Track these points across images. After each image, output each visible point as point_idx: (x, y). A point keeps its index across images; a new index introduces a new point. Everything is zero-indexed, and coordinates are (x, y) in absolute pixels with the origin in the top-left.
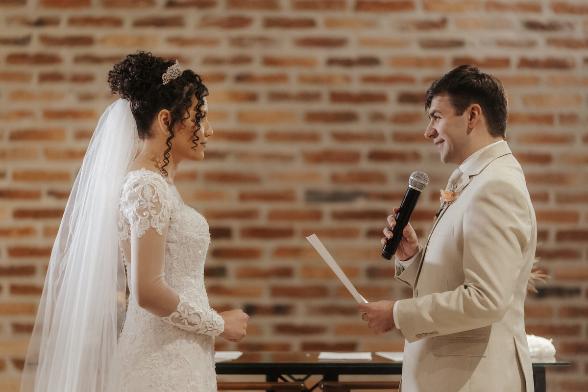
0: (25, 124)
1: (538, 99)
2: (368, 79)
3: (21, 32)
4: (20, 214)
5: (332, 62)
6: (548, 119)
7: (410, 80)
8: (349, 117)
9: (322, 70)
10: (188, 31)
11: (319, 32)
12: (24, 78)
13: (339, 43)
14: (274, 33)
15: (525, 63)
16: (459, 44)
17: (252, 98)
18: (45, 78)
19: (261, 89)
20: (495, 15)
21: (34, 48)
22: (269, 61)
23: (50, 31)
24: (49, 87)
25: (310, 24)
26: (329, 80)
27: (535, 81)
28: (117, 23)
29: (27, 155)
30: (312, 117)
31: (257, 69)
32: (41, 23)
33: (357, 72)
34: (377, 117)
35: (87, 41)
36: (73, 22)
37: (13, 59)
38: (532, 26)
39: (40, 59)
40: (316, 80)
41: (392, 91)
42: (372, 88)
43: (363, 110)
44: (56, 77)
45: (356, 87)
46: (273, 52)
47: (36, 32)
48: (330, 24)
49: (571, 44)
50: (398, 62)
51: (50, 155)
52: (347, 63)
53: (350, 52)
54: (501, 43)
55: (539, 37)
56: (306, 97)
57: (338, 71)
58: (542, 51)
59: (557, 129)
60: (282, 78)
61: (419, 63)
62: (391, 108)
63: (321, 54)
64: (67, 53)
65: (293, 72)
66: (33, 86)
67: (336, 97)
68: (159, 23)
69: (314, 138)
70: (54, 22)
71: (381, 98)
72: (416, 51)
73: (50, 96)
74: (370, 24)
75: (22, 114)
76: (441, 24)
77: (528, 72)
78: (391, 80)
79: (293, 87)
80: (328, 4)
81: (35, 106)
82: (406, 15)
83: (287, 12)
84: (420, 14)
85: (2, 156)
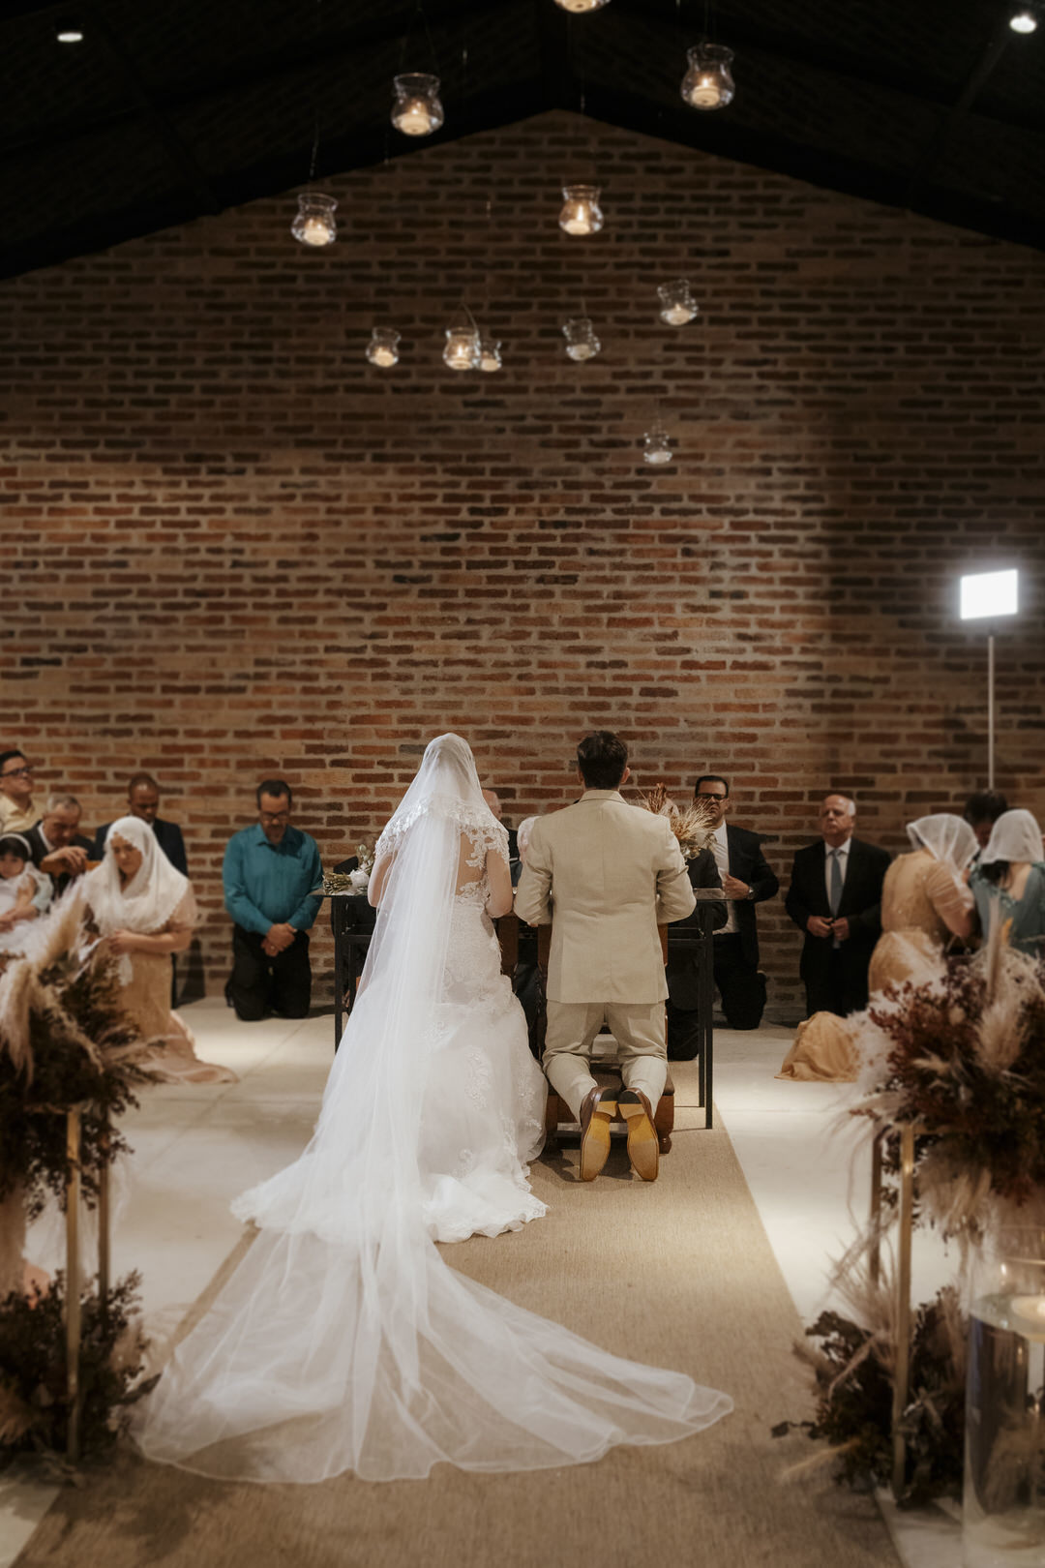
0: (362, 711)
1: (747, 693)
2: (616, 678)
3: (358, 643)
4: (357, 778)
5: (590, 665)
6: (754, 708)
7: (650, 678)
8: (604, 706)
9: (582, 670)
10: (483, 643)
11: (581, 642)
12: (361, 677)
13: (598, 650)
14: (547, 643)
15: (736, 665)
16: (688, 651)
17: (531, 692)
18: (376, 677)
19: (537, 685)
20: (714, 629)
21: (369, 655)
22: (543, 664)
23: (380, 642)
24: (379, 684)
25: (576, 636)
26: (589, 678)
27: (746, 679)
28: (431, 636)
29: (362, 734)
30: (575, 706)
31: (534, 670)
32: (373, 636)
33: (609, 672)
34: (625, 706)
35: (409, 649)
36: (397, 635)
37: (353, 663)
38: (742, 637)
39: (373, 663)
40: (579, 679)
41: (636, 687)
42: (620, 684)
43: (614, 700)
44: (385, 677)
45: (609, 684)
46: (545, 657)
47: (369, 643)
48: (588, 636)
49: (771, 651)
50: (640, 664)
51: (380, 734)
52: (603, 665)
53: (605, 657)
54: (718, 651)
55: (748, 646)
56: (571, 691)
57: (594, 671)
58: (750, 657)
59: (761, 716)
60: (554, 677)
61: (657, 665)
62: (635, 699)
63: (582, 659)
64: (393, 659)
65: (561, 672)
66: (368, 683)
67: (593, 691)
68: (461, 636)
69: (577, 722)
70: (384, 636)
71: (629, 692)
72: (655, 657)
73: (380, 691)
74: (619, 637)
75: (360, 704)
76: (675, 635)
77: (738, 672)
78: (634, 678)
79: (562, 684)
80: (588, 622)
81: (369, 698)
82: (647, 630)
83: (557, 628)
84: (657, 629)
85: (345, 735)
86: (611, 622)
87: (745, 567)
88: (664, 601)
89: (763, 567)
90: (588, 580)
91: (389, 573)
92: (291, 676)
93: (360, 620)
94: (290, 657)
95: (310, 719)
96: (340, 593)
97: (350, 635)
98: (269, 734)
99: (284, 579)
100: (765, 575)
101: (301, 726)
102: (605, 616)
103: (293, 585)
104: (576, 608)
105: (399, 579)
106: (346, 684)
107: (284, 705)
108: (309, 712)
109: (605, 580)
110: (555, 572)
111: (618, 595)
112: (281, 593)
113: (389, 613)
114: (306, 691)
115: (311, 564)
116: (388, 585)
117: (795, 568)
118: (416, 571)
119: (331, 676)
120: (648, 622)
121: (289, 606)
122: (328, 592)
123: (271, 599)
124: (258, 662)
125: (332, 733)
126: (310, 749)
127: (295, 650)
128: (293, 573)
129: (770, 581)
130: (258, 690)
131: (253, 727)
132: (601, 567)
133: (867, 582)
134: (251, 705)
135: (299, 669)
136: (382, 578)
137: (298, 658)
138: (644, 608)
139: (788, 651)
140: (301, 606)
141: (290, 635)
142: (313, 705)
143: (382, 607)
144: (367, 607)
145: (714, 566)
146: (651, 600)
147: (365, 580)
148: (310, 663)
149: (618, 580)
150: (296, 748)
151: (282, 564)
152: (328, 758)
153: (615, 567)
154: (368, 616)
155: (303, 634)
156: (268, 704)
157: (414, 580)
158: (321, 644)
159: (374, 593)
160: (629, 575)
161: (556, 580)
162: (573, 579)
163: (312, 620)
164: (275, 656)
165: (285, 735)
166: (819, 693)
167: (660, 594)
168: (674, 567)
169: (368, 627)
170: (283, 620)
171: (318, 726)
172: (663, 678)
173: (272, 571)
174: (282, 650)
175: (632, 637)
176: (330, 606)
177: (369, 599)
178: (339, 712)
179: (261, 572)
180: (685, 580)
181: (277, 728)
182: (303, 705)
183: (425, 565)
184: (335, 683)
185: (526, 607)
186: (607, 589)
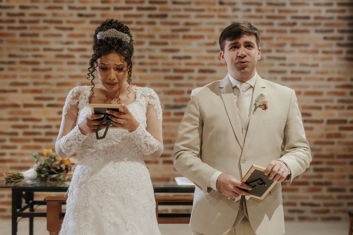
0: (62, 80)
2: (187, 64)
3: (59, 46)
5: (174, 58)
7: (202, 64)
8: (180, 78)
9: (170, 60)
11: (170, 47)
12: (61, 63)
13: (177, 51)
14: (153, 47)
17: (145, 71)
18: (70, 63)
19: (148, 68)
21: (65, 52)
22: (151, 57)
25: (166, 44)
26: (173, 64)
30: (167, 78)
31: (147, 60)
32: (68, 43)
33: (183, 62)
34: (191, 78)
37: (57, 56)
39: (68, 56)
40: (168, 64)
41: (196, 69)
42: (189, 67)
43: (185, 75)
44: (73, 63)
45: (183, 67)
46: (153, 54)
47: (66, 47)
48: (173, 44)
50: (198, 58)
52: (180, 58)
53: (181, 54)
56: (164, 70)
57: (176, 61)
60: (156, 64)
61: (206, 58)
62: (196, 74)
63: (170, 55)
64: (77, 54)
65: (160, 61)
66: (65, 66)
67: (176, 71)
69: (167, 85)
70: (73, 43)
71: (192, 71)
72: (205, 54)
73: (71, 70)
74: (188, 44)
75: (61, 77)
78: (196, 64)
79: (160, 67)
80: (173, 37)
81: (65, 74)
82: (201, 41)
83: (158, 39)
84: (206, 40)
85: (54, 91)
86: (185, 37)
87: (249, 10)
88: (210, 27)
89: (258, 11)
90: (174, 17)
91: (75, 12)
92: (27, 63)
93: (60, 35)
94: (25, 53)
95: (36, 84)
96: (51, 22)
97: (57, 42)
98: (15, 91)
99: (22, 15)
100: (259, 14)
101: (31, 87)
102: (181, 34)
103: (27, 18)
104: (167, 30)
105: (80, 15)
106: (54, 67)
107: (23, 77)
108: (36, 80)
109: (181, 17)
110: (157, 12)
111: (187, 24)
112: (21, 22)
113: (75, 32)
114: (34, 70)
115: (36, 7)
116: (76, 18)
117: (273, 11)
118: (88, 11)
119: (47, 63)
120: (201, 37)
121: (25, 28)
122: (45, 21)
123: (17, 25)
124: (11, 56)
125: (47, 91)
126: (37, 99)
127: (28, 50)
128: (27, 12)
129: (261, 17)
130: (11, 69)
131: (7, 88)
132: (179, 10)
133: (308, 18)
134: (6, 77)
135: (31, 59)
136: (71, 15)
137: (30, 53)
138: (200, 30)
139: (269, 51)
140: (32, 28)
141: (26, 42)
142: (37, 77)
143: (71, 29)
144: (64, 29)
145: (235, 10)
146: (204, 26)
147: (63, 15)
148: (36, 56)
149: (187, 17)
150: (29, 98)
151: (22, 7)
152: (45, 103)
153: (186, 10)
154: (65, 33)
155: (33, 42)
156: (15, 77)
157: (88, 16)
158: (41, 47)
159: (68, 22)
160: (193, 14)
161: (157, 16)
162: (165, 16)
163: (36, 35)
164: (18, 53)
165: (24, 92)
167: (209, 24)
168: (215, 10)
169: (65, 38)
170: (23, 35)
171: (40, 87)
172: (209, 64)
173: (17, 10)
174: (22, 50)
175: (194, 44)
176: (46, 28)
177: (65, 25)
178: (50, 81)
179: (11, 11)
180: (221, 17)
181: (19, 88)
182: (33, 77)
183: (93, 8)
184: (48, 66)
185: (142, 30)
186: (182, 21)
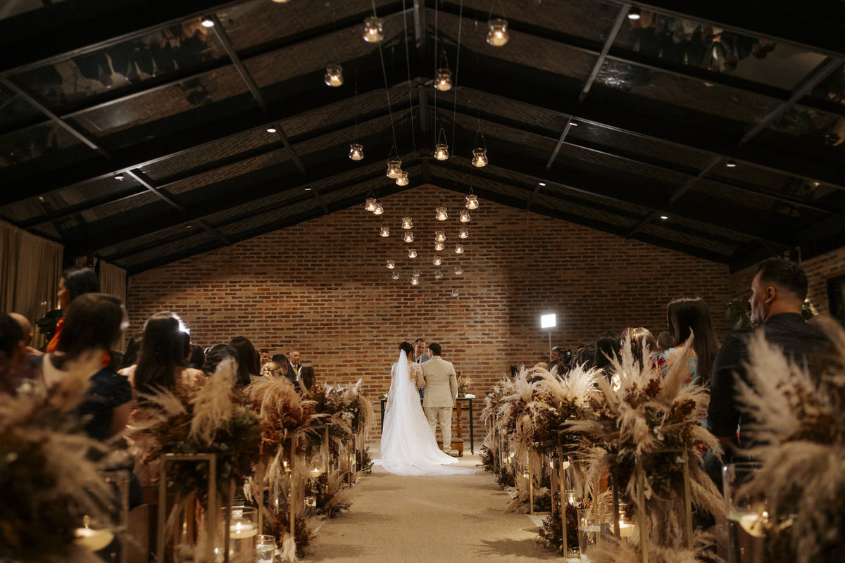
0: (374, 358)
1: (486, 350)
2: (448, 347)
3: (372, 338)
4: (372, 378)
6: (488, 355)
10: (408, 338)
12: (373, 348)
13: (442, 339)
15: (482, 342)
16: (468, 338)
20: (475, 332)
21: (375, 342)
23: (378, 338)
24: (379, 350)
27: (485, 346)
28: (394, 336)
29: (374, 365)
32: (376, 336)
34: (450, 355)
35: (387, 340)
36: (383, 336)
37: (371, 344)
38: (484, 334)
39: (377, 344)
41: (453, 349)
42: (449, 349)
44: (380, 348)
47: (375, 338)
48: (439, 335)
49: (492, 338)
51: (379, 365)
54: (477, 338)
55: (485, 336)
58: (486, 340)
59: (490, 357)
61: (459, 343)
62: (453, 353)
64: (382, 342)
66: (375, 350)
68: (402, 336)
70: (380, 336)
72: (459, 341)
74: (448, 335)
75: (373, 356)
76: (464, 334)
77: (483, 344)
78: (453, 347)
80: (439, 331)
81: (376, 354)
82: (457, 333)
83: (430, 333)
84: (459, 332)
85: (369, 365)
86: (446, 331)
87: (484, 314)
88: (461, 324)
89: (489, 314)
90: (438, 319)
91: (381, 317)
92: (353, 348)
93: (372, 332)
94: (351, 343)
95: (358, 361)
96: (367, 324)
97: (370, 336)
98: (346, 365)
99: (350, 320)
100: (490, 316)
101: (355, 363)
102: (444, 329)
103: (352, 322)
104: (435, 327)
105: (384, 319)
106: (369, 350)
107: (350, 357)
108: (358, 359)
109: (444, 319)
110: (429, 316)
111: (447, 323)
112: (349, 324)
113: (381, 329)
114: (357, 352)
115: (358, 315)
116: (381, 321)
117: (498, 314)
118: (389, 317)
119: (364, 348)
120: (456, 330)
121: (352, 328)
122: (363, 323)
123: (346, 326)
124: (342, 345)
125: (365, 365)
126: (358, 370)
127: (353, 341)
128: (353, 318)
129: (491, 318)
130: (342, 352)
131: (341, 364)
132: (442, 315)
133: (520, 317)
134: (341, 357)
135: (355, 346)
136: (379, 319)
137: (354, 343)
138: (455, 326)
139: (497, 338)
140: (355, 328)
141: (352, 336)
142: (359, 357)
143: (379, 328)
144: (375, 328)
145: (475, 314)
146: (457, 324)
147: (374, 320)
148: (358, 344)
149: (448, 318)
150: (354, 370)
151: (349, 316)
152: (364, 372)
153: (446, 315)
154: (375, 330)
155: (356, 336)
156: (346, 357)
157: (388, 320)
158: (361, 339)
159: (376, 324)
160: (450, 317)
161: (429, 319)
162: (434, 318)
163: (359, 332)
164: (348, 343)
165: (351, 366)
166: (507, 350)
167: (460, 322)
168: (464, 314)
169: (375, 334)
170: (350, 332)
171: (361, 363)
172: (461, 347)
173: (346, 318)
174: (350, 341)
175: (452, 335)
176: (364, 328)
177: (375, 325)
178: (366, 359)
179: (343, 318)
180: (467, 318)
181: (348, 364)
182: (356, 357)
183: (391, 315)
184: (365, 350)
185: (421, 327)
186: (444, 321)
